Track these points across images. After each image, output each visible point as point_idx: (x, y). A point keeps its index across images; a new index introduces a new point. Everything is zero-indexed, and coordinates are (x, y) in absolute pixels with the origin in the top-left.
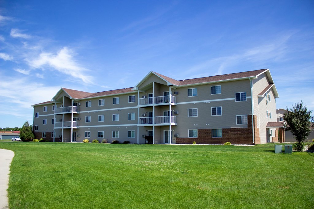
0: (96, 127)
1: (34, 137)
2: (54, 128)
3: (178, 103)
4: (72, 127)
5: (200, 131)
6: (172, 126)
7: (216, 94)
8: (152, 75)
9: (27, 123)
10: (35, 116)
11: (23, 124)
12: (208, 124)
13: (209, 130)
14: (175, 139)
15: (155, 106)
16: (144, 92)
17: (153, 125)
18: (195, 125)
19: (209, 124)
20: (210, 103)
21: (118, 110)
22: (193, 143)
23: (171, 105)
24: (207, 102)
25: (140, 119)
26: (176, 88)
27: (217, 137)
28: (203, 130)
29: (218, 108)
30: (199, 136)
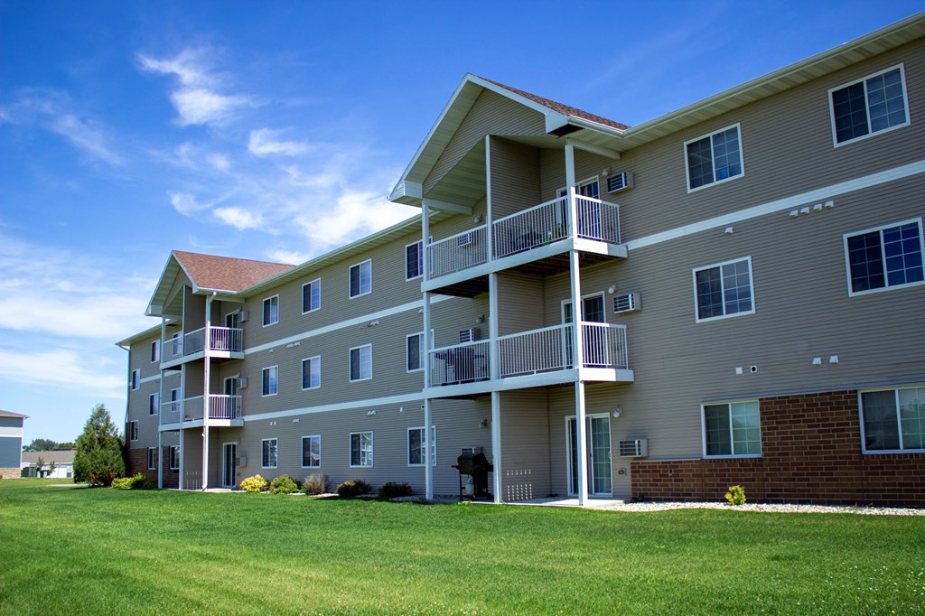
0: (296, 417)
1: (123, 468)
2: (162, 428)
3: (635, 244)
4: (209, 423)
5: (776, 411)
6: (587, 383)
7: (871, 135)
8: (478, 98)
9: (101, 413)
10: (131, 384)
11: (89, 418)
12: (825, 361)
13: (840, 402)
14: (629, 471)
15: (498, 273)
16: (469, 211)
17: (496, 385)
18: (739, 371)
19: (834, 359)
20: (830, 204)
21: (368, 325)
22: (728, 496)
23: (581, 254)
24: (811, 205)
25: (438, 356)
26: (622, 154)
27: (902, 451)
28: (795, 400)
29: (890, 235)
30: (767, 445)
